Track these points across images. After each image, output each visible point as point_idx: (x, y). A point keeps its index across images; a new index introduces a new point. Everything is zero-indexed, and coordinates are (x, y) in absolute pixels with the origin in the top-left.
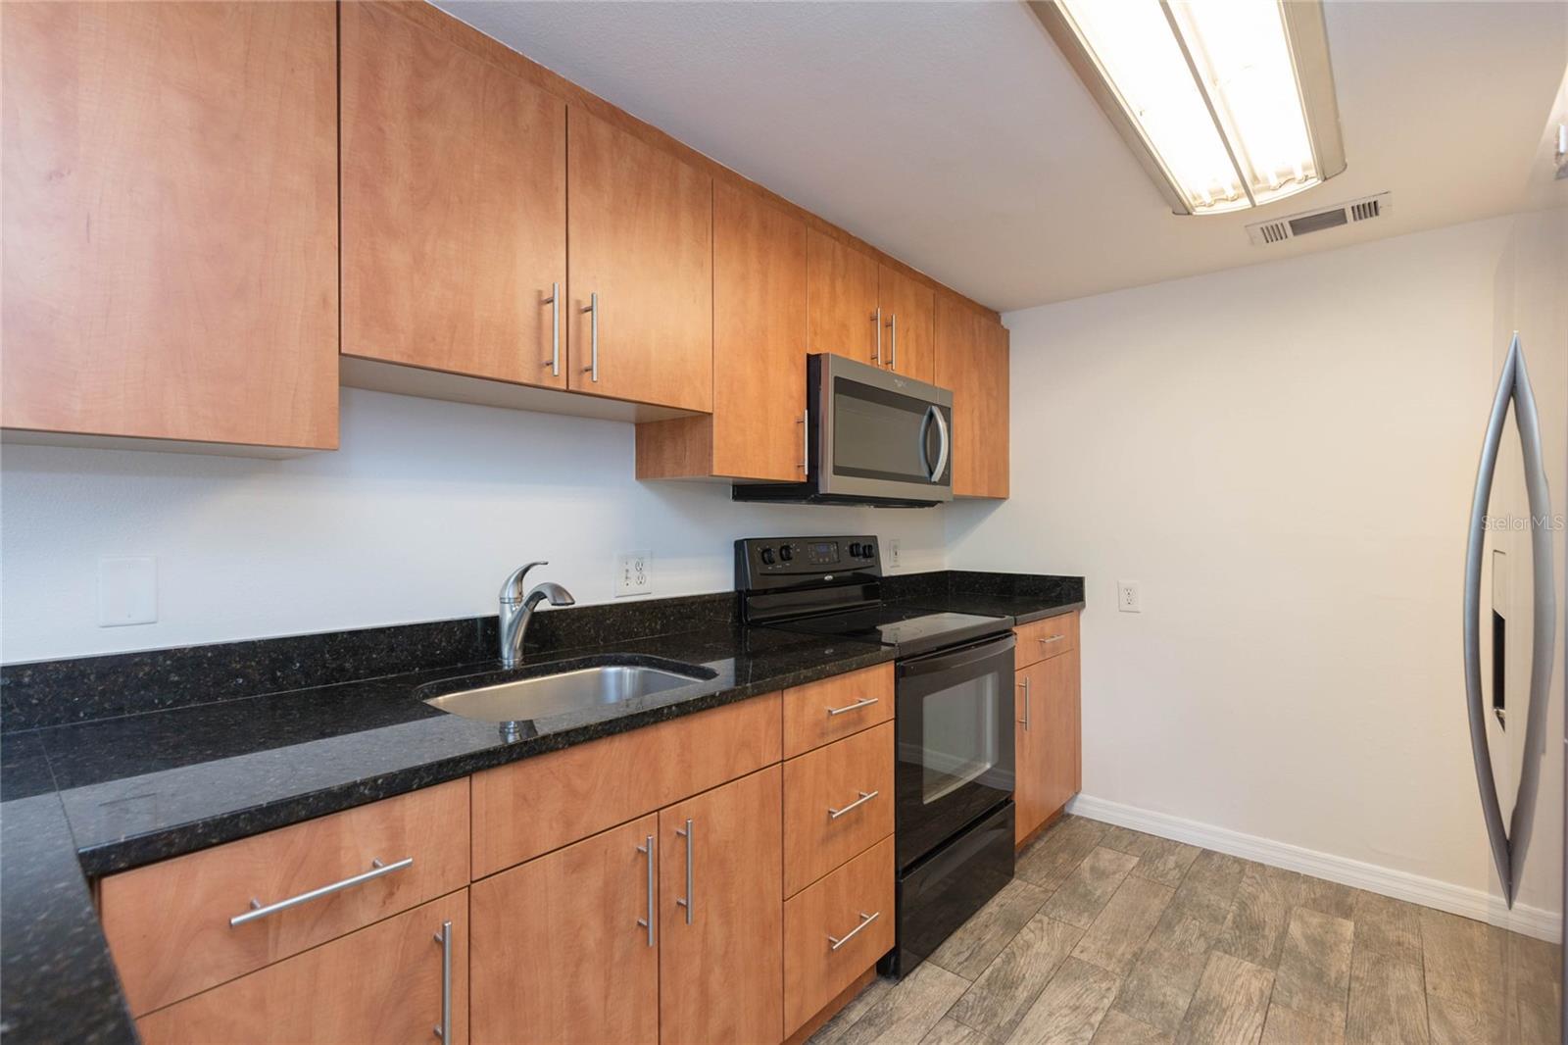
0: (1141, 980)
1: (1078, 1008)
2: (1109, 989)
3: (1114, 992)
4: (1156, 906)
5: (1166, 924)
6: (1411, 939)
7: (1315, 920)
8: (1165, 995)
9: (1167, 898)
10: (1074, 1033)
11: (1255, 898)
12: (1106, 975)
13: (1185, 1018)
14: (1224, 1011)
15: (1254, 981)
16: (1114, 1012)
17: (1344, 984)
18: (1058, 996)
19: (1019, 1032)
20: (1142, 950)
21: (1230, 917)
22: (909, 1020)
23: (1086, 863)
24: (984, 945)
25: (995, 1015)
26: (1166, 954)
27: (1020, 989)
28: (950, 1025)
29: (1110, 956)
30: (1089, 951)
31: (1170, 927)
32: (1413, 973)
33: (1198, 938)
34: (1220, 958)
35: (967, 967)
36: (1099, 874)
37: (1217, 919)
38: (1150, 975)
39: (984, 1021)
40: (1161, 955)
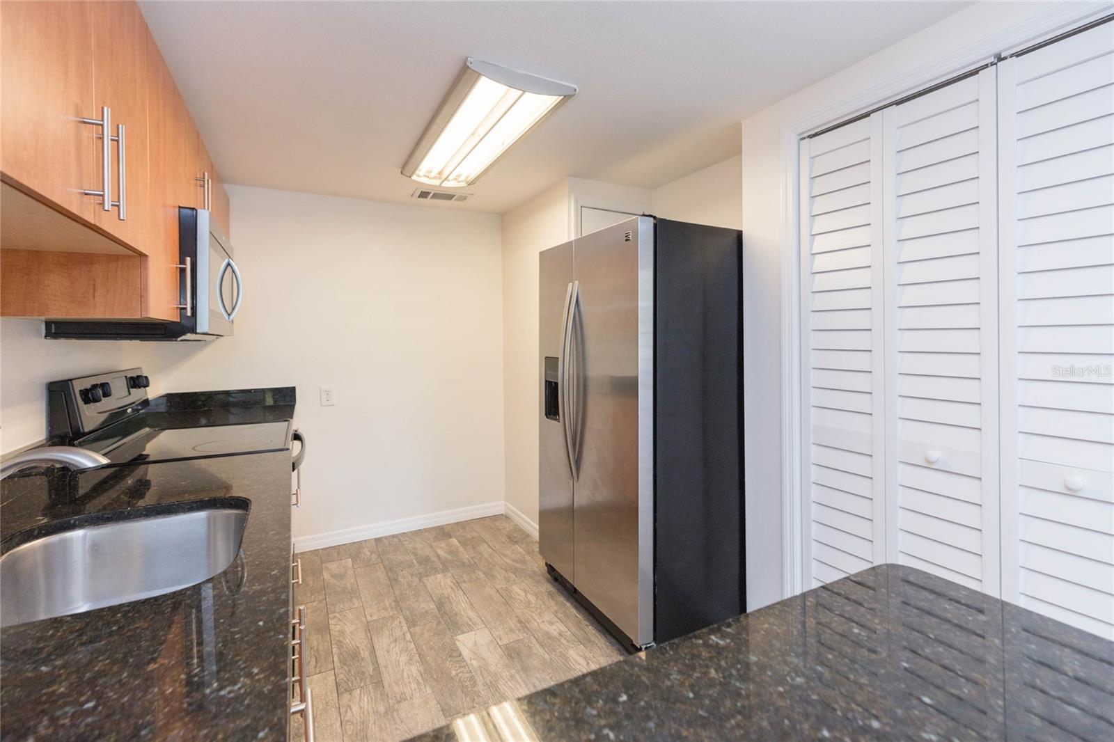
0: (409, 609)
1: (396, 640)
2: (400, 623)
3: (402, 621)
4: (381, 574)
5: (393, 582)
6: (475, 534)
7: (443, 545)
8: (423, 608)
9: (383, 569)
10: (406, 650)
11: (415, 548)
12: (393, 618)
13: (439, 611)
14: (448, 598)
15: (446, 580)
16: (412, 630)
17: (472, 562)
18: (382, 643)
19: (383, 670)
20: (395, 597)
21: (414, 561)
22: (320, 714)
23: (326, 575)
24: (317, 649)
25: (363, 673)
26: (407, 592)
27: (362, 652)
28: (346, 696)
29: (386, 609)
30: (374, 614)
31: (396, 580)
32: (485, 545)
33: (412, 577)
34: (428, 580)
35: (322, 665)
36: (341, 576)
37: (411, 565)
38: (410, 605)
39: (361, 680)
40: (406, 594)
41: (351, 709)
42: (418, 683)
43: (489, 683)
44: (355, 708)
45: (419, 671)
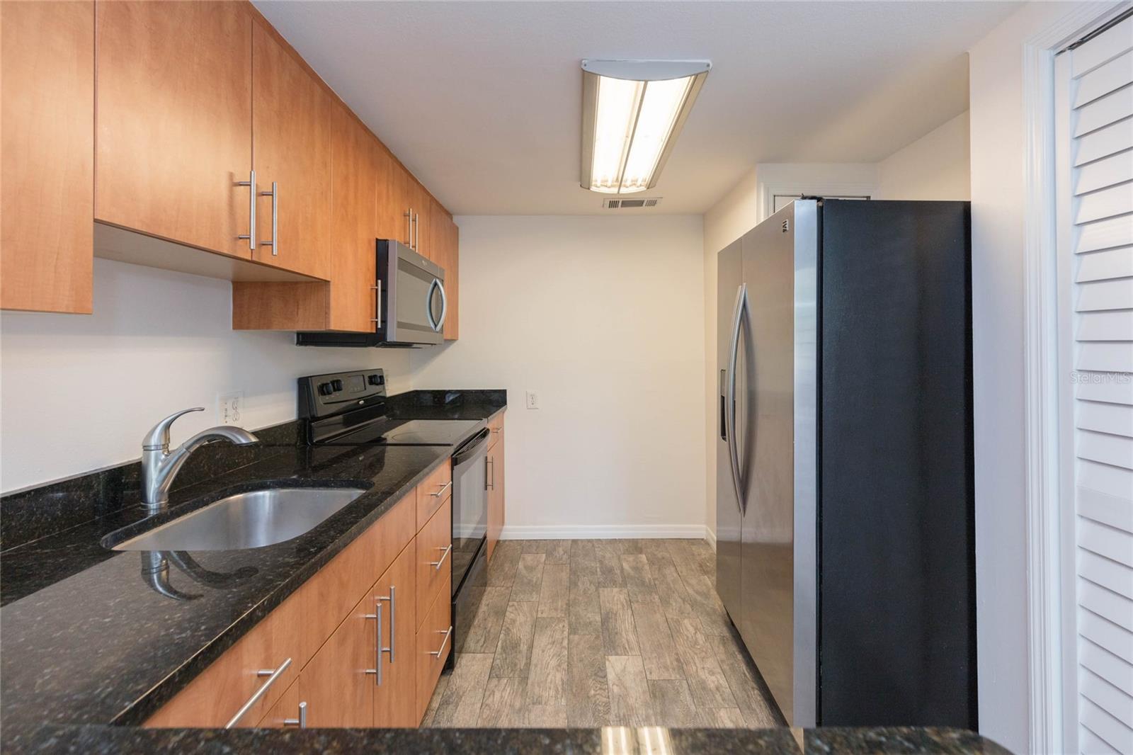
0: (576, 616)
1: (554, 642)
2: (564, 626)
3: (566, 625)
4: (564, 576)
5: (573, 584)
6: (667, 555)
7: (631, 558)
8: (589, 618)
9: (568, 571)
10: (559, 655)
11: (604, 557)
12: (559, 620)
13: (602, 625)
14: (616, 614)
15: (621, 596)
16: (571, 636)
17: (652, 583)
18: (542, 641)
19: (532, 667)
20: (569, 600)
21: (598, 570)
22: (470, 691)
23: (521, 565)
24: (489, 631)
25: (516, 665)
26: (581, 598)
27: (522, 645)
28: (495, 681)
29: (556, 610)
30: (545, 612)
31: (576, 585)
32: (673, 569)
33: (590, 585)
34: (603, 591)
35: (487, 647)
36: (530, 569)
37: (593, 573)
38: (578, 611)
39: (512, 671)
40: (578, 600)
41: (494, 695)
42: (557, 691)
43: (622, 715)
44: (497, 695)
45: (562, 680)
